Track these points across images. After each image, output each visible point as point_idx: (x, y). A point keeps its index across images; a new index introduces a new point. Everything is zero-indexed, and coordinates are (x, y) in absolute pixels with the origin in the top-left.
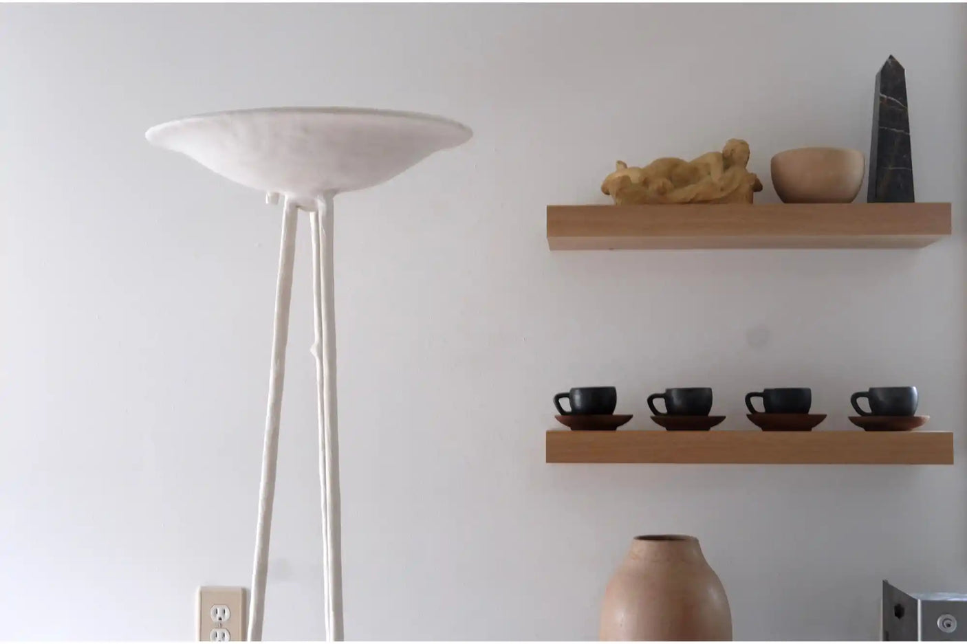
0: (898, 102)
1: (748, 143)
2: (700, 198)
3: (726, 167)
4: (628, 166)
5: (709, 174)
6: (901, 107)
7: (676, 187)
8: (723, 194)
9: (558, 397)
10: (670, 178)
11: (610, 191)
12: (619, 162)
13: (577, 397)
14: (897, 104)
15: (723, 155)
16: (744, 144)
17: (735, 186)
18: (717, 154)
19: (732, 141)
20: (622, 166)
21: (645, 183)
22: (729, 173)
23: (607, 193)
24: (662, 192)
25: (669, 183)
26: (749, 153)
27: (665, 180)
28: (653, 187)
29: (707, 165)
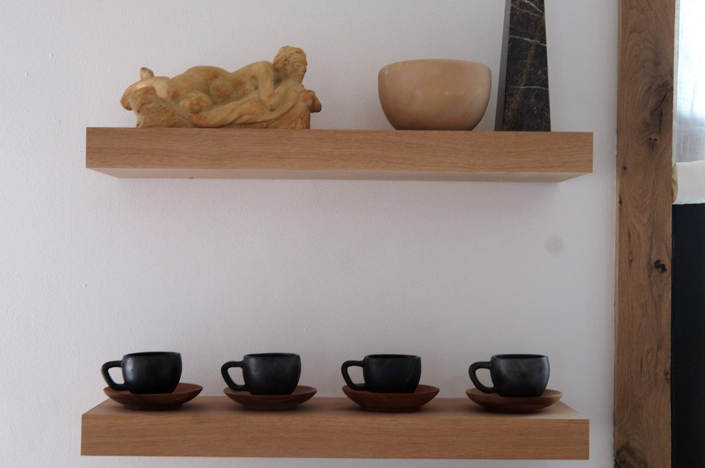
0: (533, 5)
1: (305, 52)
2: (245, 119)
3: (278, 81)
4: (156, 75)
5: (257, 88)
6: (536, 12)
7: (215, 103)
8: (274, 115)
9: (107, 367)
10: (207, 92)
11: (132, 105)
12: (144, 69)
13: (129, 367)
14: (531, 7)
15: (274, 65)
16: (300, 51)
17: (289, 104)
18: (266, 64)
19: (285, 48)
20: (145, 75)
21: (175, 96)
22: (281, 89)
23: (128, 108)
24: (196, 110)
25: (205, 98)
26: (306, 65)
27: (201, 94)
28: (185, 103)
29: (254, 78)
